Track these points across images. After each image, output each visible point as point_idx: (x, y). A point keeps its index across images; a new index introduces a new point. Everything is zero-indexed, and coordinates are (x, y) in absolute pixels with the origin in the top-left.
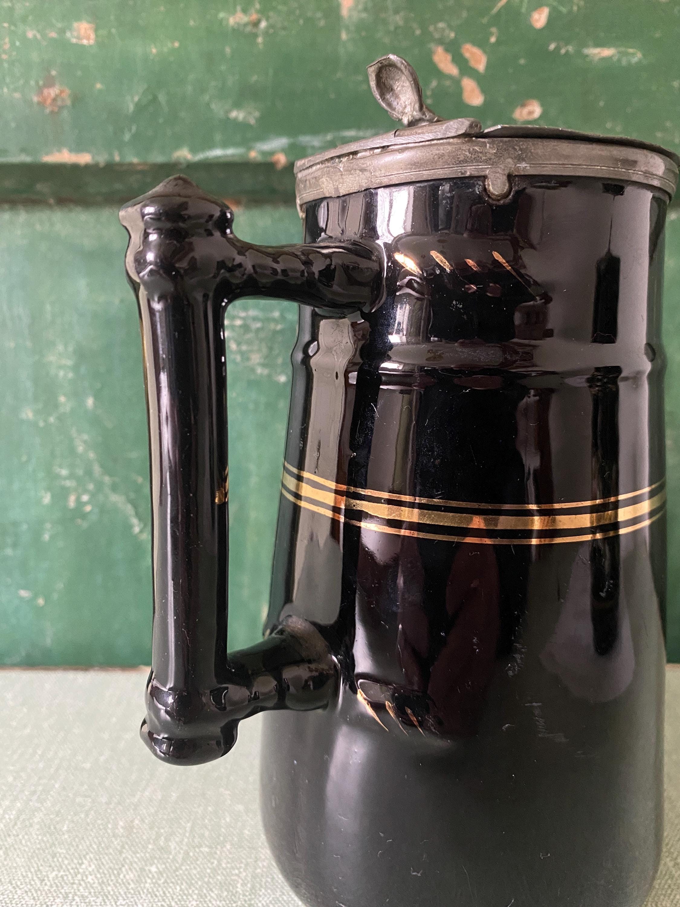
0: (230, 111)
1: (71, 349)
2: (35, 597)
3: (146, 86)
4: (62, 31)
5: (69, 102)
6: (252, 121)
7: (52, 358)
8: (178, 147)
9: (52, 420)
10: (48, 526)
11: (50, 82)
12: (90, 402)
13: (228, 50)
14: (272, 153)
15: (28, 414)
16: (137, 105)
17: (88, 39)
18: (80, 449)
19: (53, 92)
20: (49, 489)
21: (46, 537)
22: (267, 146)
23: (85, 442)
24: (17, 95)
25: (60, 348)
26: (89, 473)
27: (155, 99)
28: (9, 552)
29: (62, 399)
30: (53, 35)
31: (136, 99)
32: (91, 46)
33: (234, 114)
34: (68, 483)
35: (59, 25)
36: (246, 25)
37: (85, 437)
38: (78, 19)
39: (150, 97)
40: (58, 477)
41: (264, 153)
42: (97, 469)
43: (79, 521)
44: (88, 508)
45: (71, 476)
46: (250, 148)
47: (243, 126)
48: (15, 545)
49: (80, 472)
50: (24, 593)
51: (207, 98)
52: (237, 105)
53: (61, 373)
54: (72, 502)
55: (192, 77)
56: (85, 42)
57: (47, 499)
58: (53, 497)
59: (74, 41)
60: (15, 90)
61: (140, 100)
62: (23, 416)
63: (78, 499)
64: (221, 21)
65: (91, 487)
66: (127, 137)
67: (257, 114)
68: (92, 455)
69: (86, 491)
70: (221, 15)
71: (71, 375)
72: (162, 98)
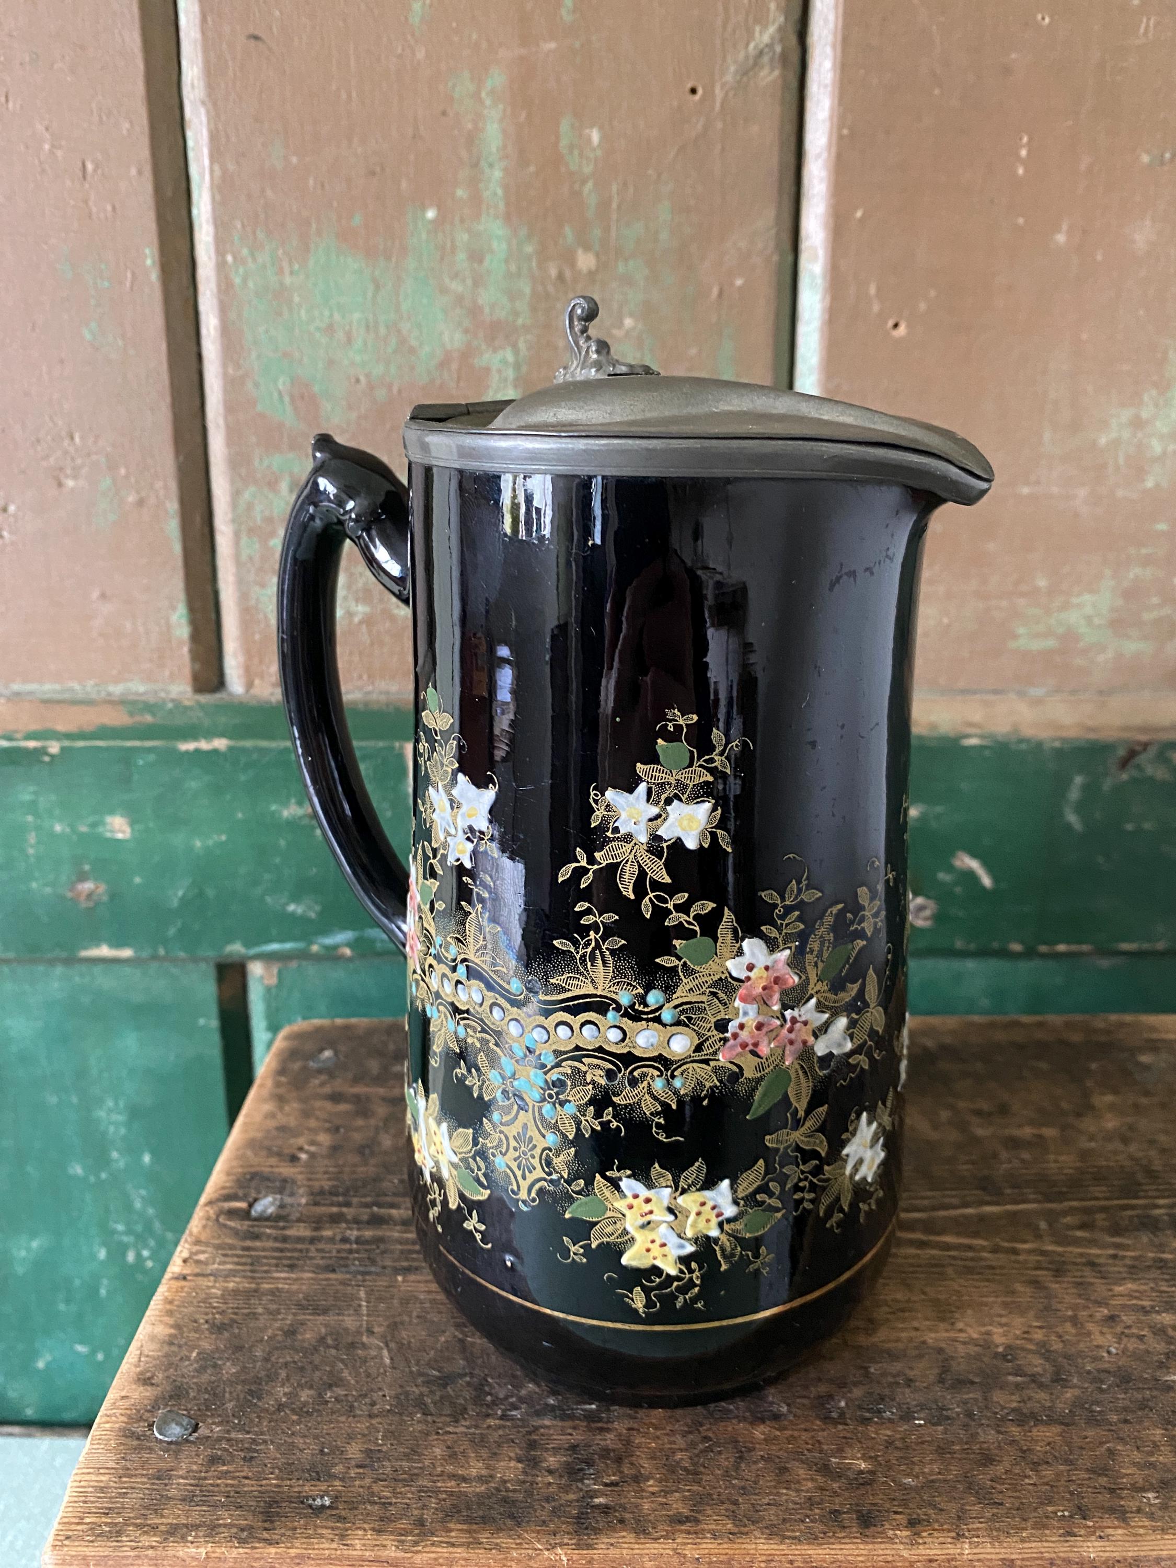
0: (287, 904)
1: (121, 1104)
2: (94, 1352)
3: (191, 880)
4: (94, 825)
5: (105, 898)
6: (312, 915)
7: (102, 1114)
8: (230, 941)
9: (104, 1176)
10: (105, 1281)
11: (82, 877)
12: (147, 1158)
13: (282, 843)
14: (335, 947)
15: (77, 1170)
16: (182, 899)
17: (123, 832)
18: (138, 1205)
19: (88, 886)
20: (104, 1244)
21: (103, 1292)
22: (329, 941)
23: (143, 1198)
24: (48, 890)
25: (110, 1103)
26: (148, 1227)
27: (201, 894)
28: (62, 1307)
29: (115, 1155)
30: (84, 829)
31: (180, 893)
32: (126, 841)
33: (291, 908)
34: (125, 1239)
35: (91, 819)
36: (300, 818)
37: (143, 1192)
38: (112, 812)
39: (196, 891)
40: (114, 1232)
41: (327, 948)
42: (157, 1225)
43: (139, 1277)
44: (149, 1264)
45: (129, 1232)
46: (311, 943)
47: (303, 920)
48: (68, 1301)
49: (139, 1228)
50: (80, 1348)
51: (258, 891)
52: (295, 898)
53: (112, 1129)
54: (131, 1257)
55: (242, 870)
56: (120, 836)
57: (102, 1254)
58: (109, 1253)
59: (108, 835)
60: (46, 885)
61: (184, 895)
62: (71, 1171)
63: (139, 1255)
64: (273, 813)
65: (152, 1243)
66: (172, 931)
67: (318, 908)
68: (151, 1211)
69: (146, 1246)
70: (274, 807)
71: (123, 1131)
72: (210, 893)
